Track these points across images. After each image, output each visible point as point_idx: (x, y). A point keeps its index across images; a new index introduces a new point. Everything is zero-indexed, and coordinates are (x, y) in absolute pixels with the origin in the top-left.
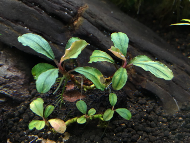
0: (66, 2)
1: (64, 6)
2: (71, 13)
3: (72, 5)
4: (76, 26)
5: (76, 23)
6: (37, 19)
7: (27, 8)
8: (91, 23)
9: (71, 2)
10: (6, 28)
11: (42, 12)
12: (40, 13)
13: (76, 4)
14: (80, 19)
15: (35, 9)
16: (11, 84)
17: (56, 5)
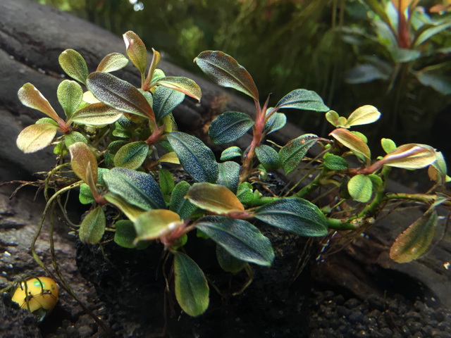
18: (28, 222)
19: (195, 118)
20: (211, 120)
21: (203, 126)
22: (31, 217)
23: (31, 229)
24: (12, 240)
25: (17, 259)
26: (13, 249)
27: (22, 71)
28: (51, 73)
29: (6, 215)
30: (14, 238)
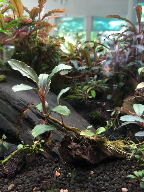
0: (23, 101)
1: (20, 103)
3: (25, 103)
4: (24, 113)
5: (25, 112)
6: (5, 108)
8: (34, 112)
9: (25, 101)
13: (28, 102)
14: (27, 110)
17: (16, 102)
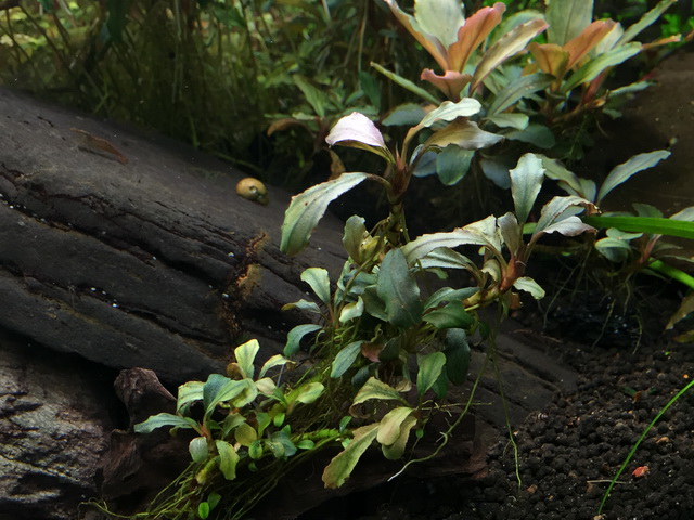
0: (216, 231)
1: (210, 244)
2: (228, 258)
3: (229, 238)
5: (242, 281)
6: (138, 279)
7: (110, 253)
8: (281, 276)
10: (49, 307)
11: (151, 262)
12: (148, 263)
13: (237, 233)
14: (251, 268)
15: (132, 253)
16: (72, 452)
17: (188, 240)
18: (44, 402)
19: (228, 271)
20: (246, 270)
21: (237, 279)
22: (45, 393)
23: (49, 409)
24: (32, 423)
25: (40, 444)
26: (34, 433)
27: (22, 224)
28: (56, 224)
29: (19, 394)
30: (33, 421)
